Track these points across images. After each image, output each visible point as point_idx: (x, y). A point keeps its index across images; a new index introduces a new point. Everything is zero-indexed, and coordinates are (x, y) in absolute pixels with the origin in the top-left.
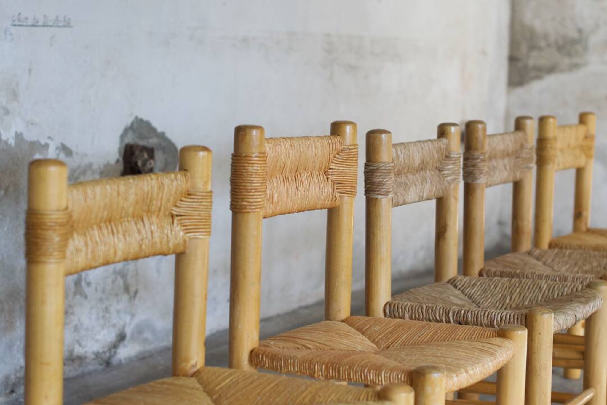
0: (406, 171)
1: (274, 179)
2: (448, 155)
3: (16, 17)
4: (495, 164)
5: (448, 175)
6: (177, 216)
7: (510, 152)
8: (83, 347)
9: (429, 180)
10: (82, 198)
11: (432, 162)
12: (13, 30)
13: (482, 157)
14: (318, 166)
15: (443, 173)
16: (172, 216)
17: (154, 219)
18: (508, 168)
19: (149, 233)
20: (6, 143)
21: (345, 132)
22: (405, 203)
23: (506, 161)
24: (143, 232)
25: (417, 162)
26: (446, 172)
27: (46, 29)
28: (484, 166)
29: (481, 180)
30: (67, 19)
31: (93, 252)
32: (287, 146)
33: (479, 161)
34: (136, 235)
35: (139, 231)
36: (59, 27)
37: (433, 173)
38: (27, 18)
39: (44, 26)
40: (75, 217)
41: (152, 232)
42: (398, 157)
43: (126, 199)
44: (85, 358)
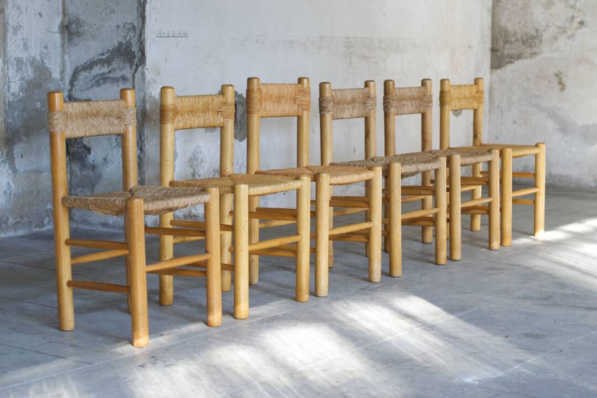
0: (343, 102)
1: (267, 101)
2: (368, 95)
3: (158, 33)
4: (405, 103)
5: (369, 106)
6: (220, 112)
7: (416, 97)
8: (197, 210)
9: (357, 108)
10: (180, 101)
11: (359, 99)
12: (157, 39)
13: (392, 98)
14: (289, 97)
15: (366, 105)
16: (218, 112)
17: (210, 113)
18: (414, 105)
19: (208, 118)
20: (154, 97)
21: (304, 81)
22: (342, 118)
23: (413, 102)
24: (206, 117)
25: (349, 99)
26: (368, 104)
27: (173, 38)
28: (393, 103)
29: (392, 110)
30: (185, 33)
31: (185, 122)
32: (273, 87)
33: (390, 100)
34: (203, 118)
35: (204, 116)
36: (181, 37)
37: (360, 105)
38: (164, 33)
39: (173, 37)
40: (178, 108)
41: (209, 118)
42: (336, 95)
43: (199, 104)
44: (199, 216)
